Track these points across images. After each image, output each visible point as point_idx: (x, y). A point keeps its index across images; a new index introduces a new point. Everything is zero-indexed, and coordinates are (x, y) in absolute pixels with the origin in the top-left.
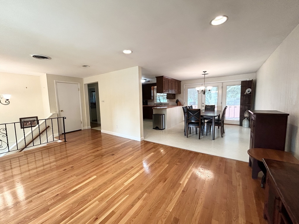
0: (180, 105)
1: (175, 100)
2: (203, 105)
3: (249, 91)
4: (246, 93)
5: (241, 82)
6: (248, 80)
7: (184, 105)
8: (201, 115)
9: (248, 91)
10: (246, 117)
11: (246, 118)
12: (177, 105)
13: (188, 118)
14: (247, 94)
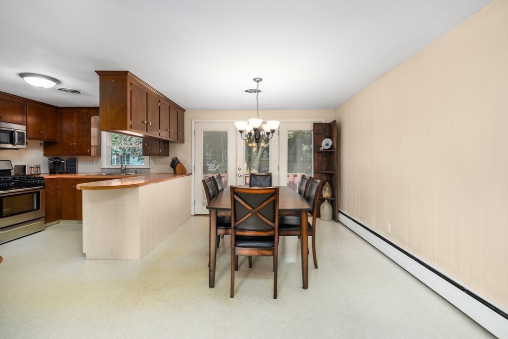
0: (182, 174)
1: (169, 160)
2: (239, 172)
3: (327, 145)
4: (322, 148)
5: (313, 124)
6: (323, 122)
7: (193, 172)
8: (280, 208)
9: (326, 143)
10: (326, 199)
11: (326, 201)
12: (175, 174)
13: (235, 221)
14: (324, 149)
